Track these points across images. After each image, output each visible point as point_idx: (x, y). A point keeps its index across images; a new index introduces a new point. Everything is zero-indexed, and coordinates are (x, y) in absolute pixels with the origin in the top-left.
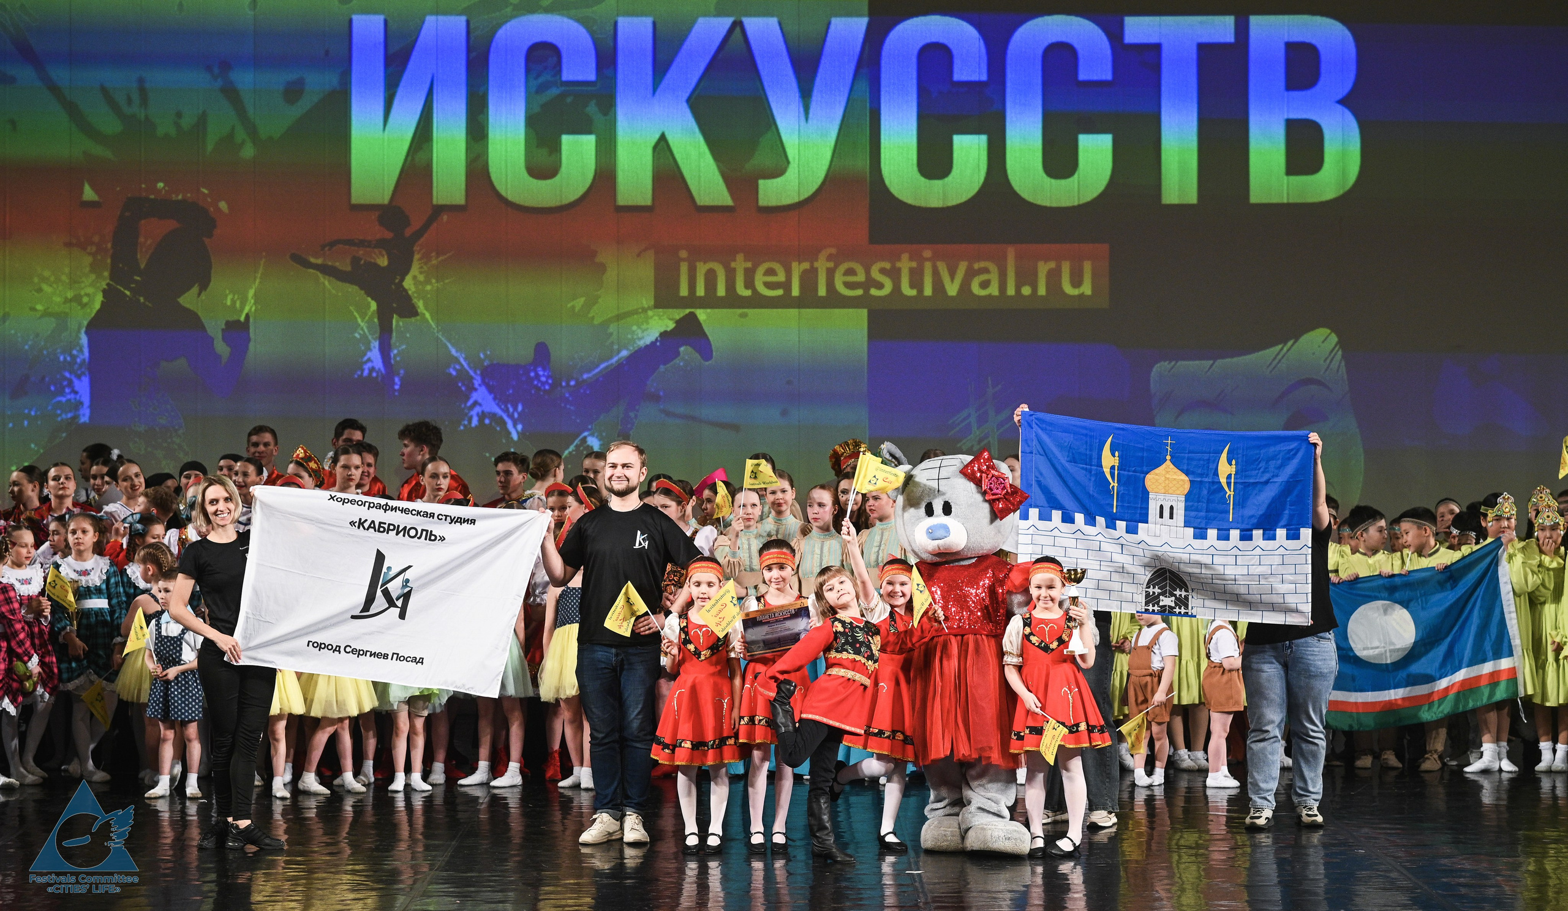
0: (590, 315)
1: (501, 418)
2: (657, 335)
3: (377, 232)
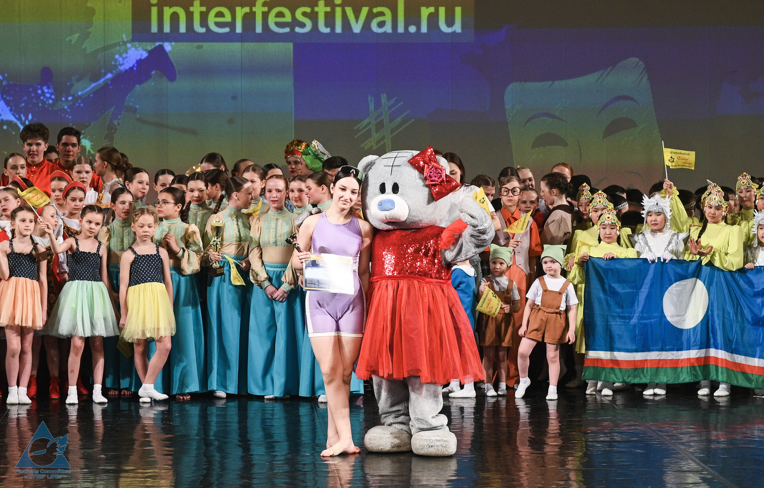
0: (83, 47)
1: (16, 124)
2: (134, 62)
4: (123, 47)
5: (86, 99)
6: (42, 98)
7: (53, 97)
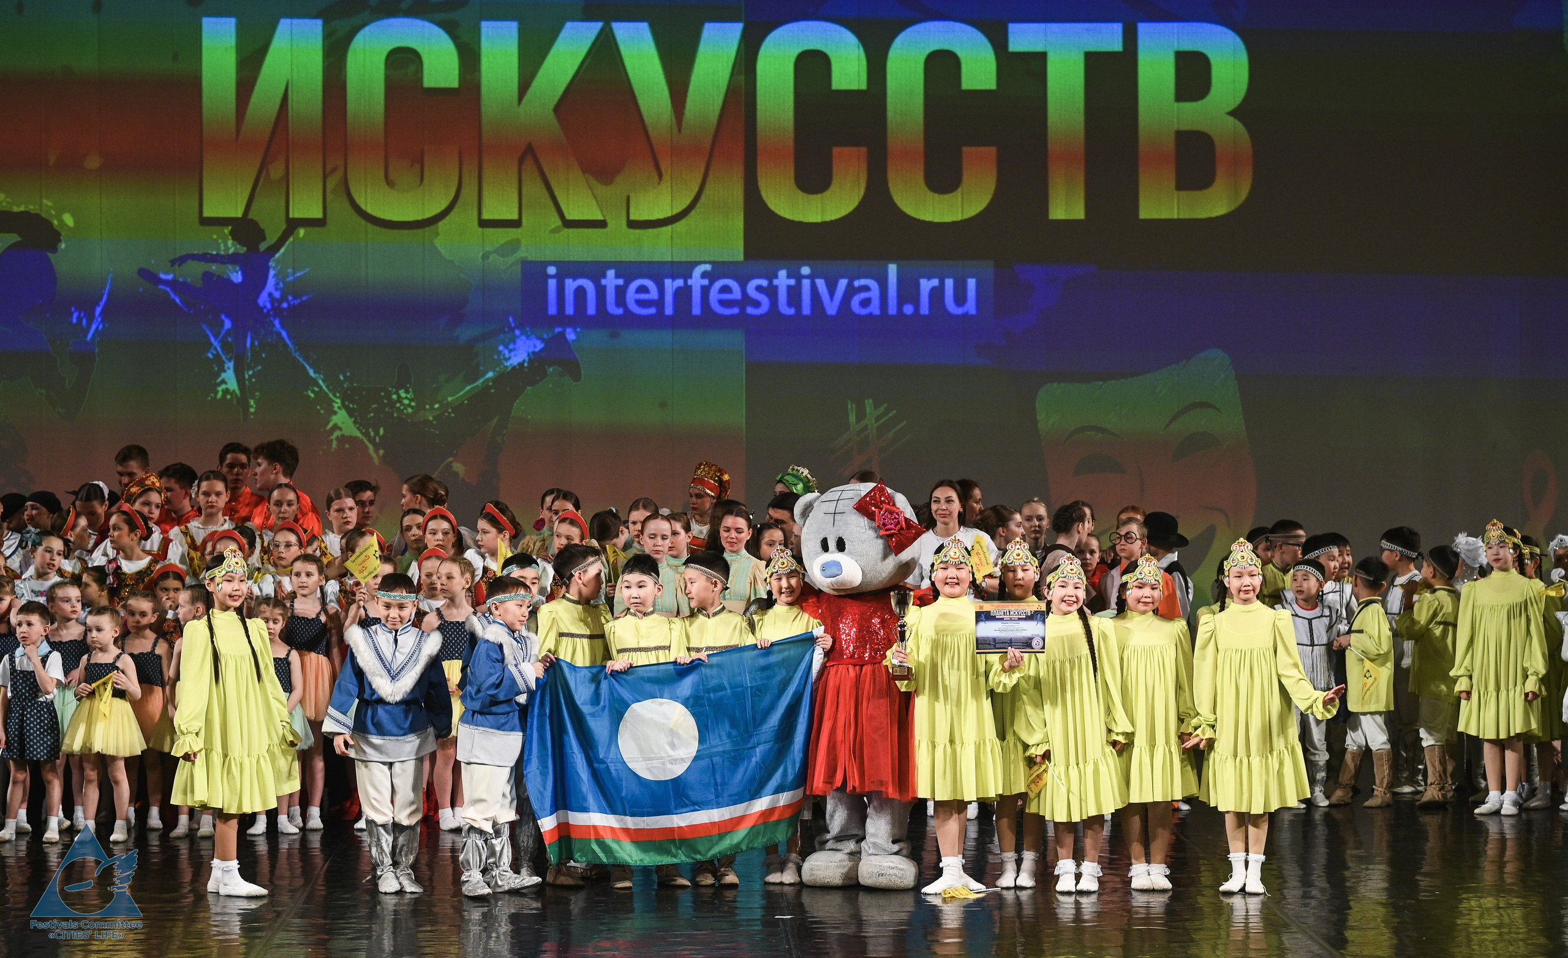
0: (455, 335)
1: (362, 442)
2: (525, 356)
3: (231, 247)
4: (509, 335)
5: (458, 407)
6: (398, 405)
7: (413, 404)
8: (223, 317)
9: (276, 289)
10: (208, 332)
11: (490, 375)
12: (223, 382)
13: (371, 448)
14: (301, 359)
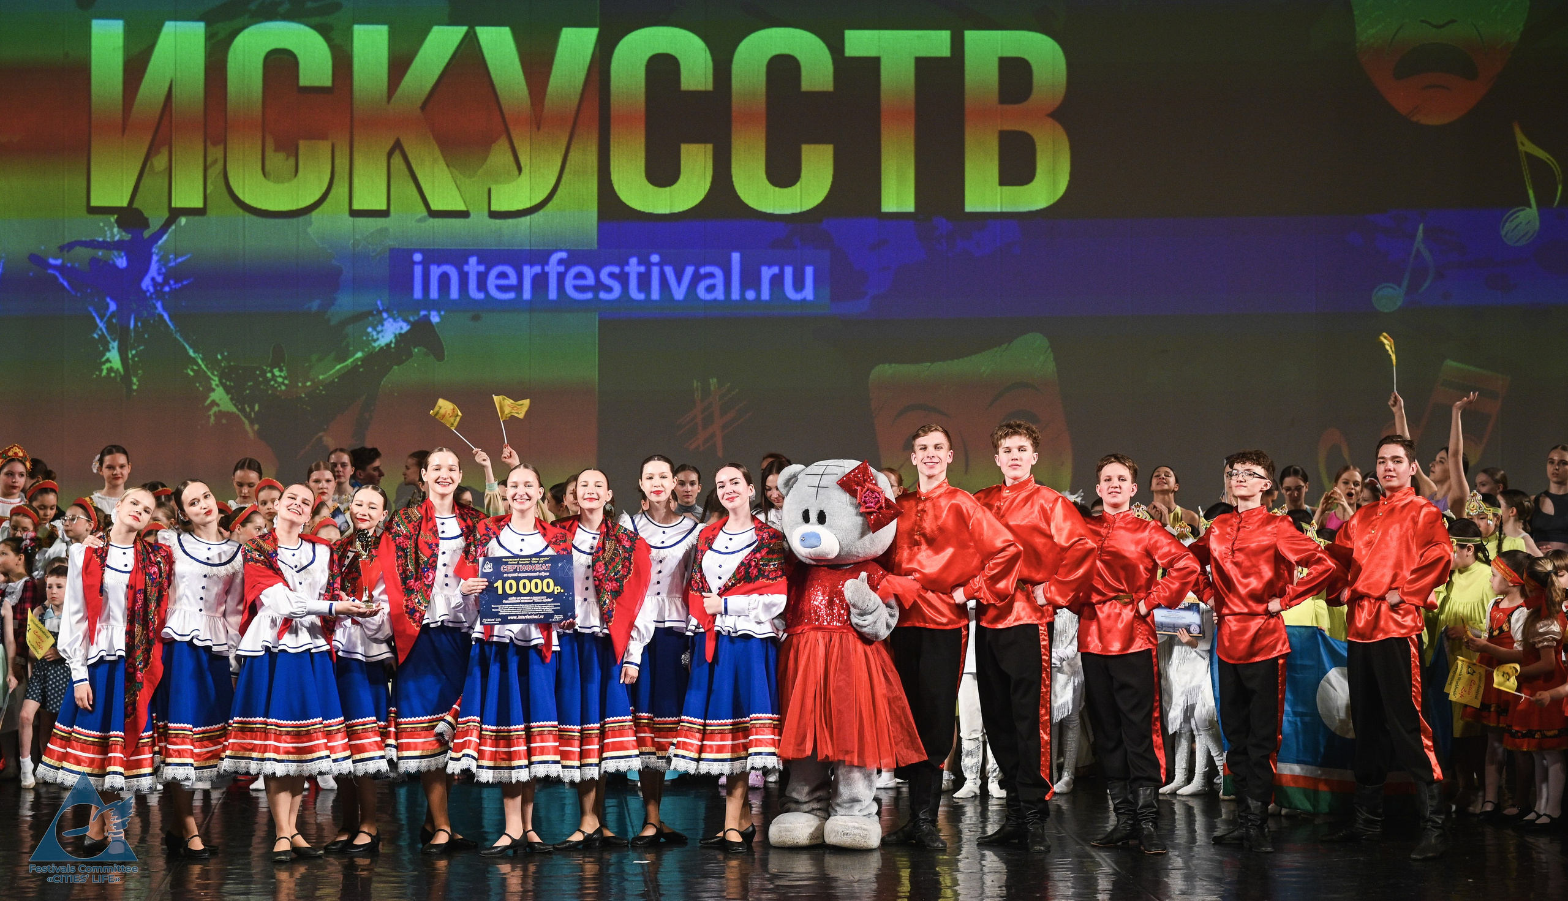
0: (326, 317)
1: (238, 418)
2: (392, 337)
3: (116, 234)
4: (377, 318)
5: (329, 385)
6: (272, 383)
7: (286, 382)
8: (108, 300)
9: (159, 274)
10: (94, 314)
11: (359, 355)
12: (108, 361)
13: (246, 422)
14: (181, 340)
